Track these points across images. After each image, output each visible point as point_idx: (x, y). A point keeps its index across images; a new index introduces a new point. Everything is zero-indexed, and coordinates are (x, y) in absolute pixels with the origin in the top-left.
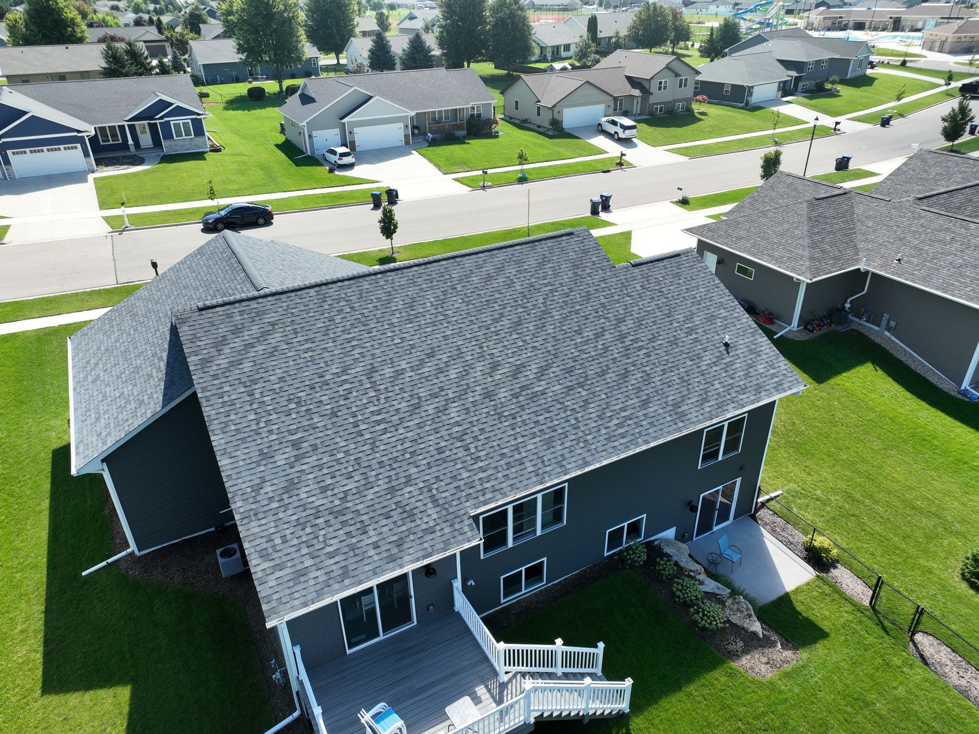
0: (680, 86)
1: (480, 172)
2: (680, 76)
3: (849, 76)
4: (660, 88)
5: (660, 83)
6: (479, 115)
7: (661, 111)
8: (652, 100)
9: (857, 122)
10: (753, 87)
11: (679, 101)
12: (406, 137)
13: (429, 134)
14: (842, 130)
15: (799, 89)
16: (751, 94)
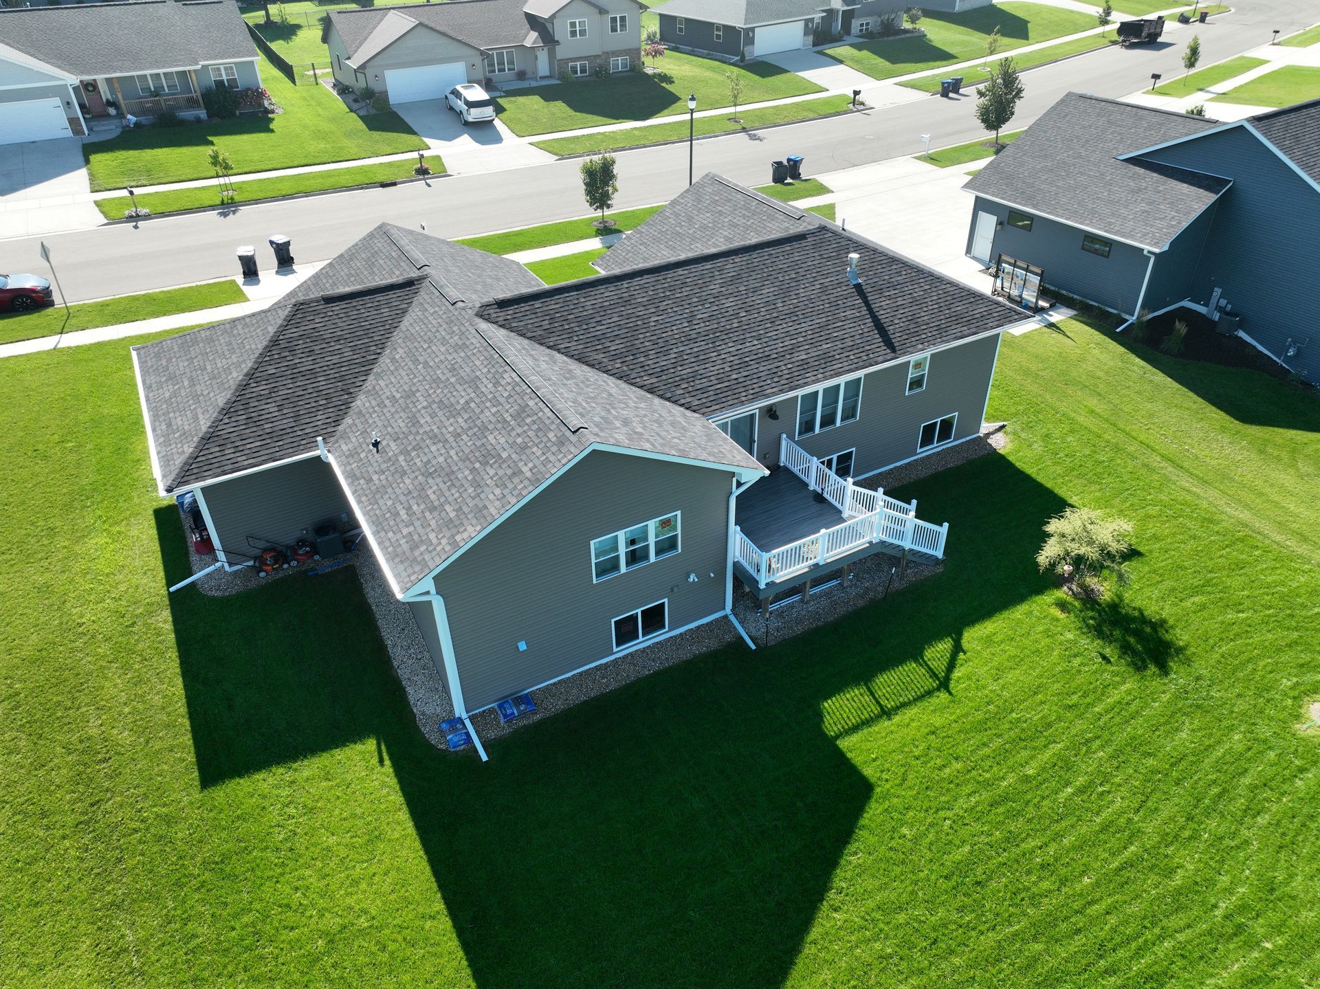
0: (614, 30)
1: (125, 193)
2: (607, 12)
3: (957, 9)
4: (573, 33)
5: (573, 25)
6: (233, 82)
7: (583, 71)
8: (561, 52)
9: (909, 90)
10: (753, 29)
11: (615, 53)
12: (73, 122)
13: (129, 116)
14: (869, 103)
15: (853, 31)
16: (751, 41)
